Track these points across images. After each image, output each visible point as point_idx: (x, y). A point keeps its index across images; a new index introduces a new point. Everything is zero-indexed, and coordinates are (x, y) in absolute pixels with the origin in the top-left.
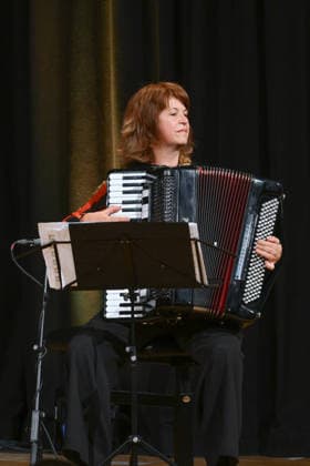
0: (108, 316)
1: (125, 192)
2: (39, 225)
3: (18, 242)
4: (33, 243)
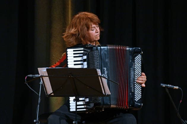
0: (71, 110)
2: (38, 69)
3: (29, 75)
4: (35, 77)
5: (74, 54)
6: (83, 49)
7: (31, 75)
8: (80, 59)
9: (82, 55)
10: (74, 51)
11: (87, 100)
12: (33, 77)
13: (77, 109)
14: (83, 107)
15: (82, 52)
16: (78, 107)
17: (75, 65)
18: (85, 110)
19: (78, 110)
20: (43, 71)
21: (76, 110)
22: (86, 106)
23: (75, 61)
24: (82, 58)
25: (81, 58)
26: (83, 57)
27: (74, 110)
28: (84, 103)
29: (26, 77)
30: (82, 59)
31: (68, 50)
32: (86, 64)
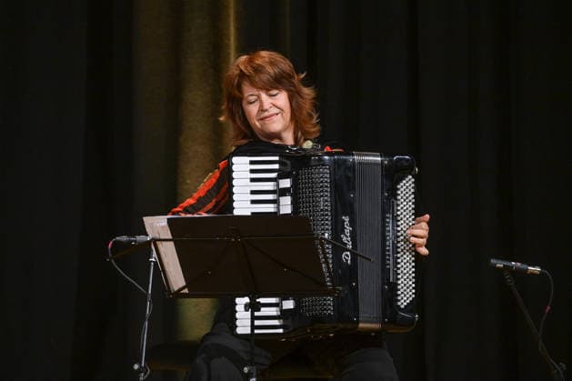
0: (240, 331)
1: (253, 180)
2: (145, 219)
3: (118, 238)
4: (135, 241)
5: (252, 171)
6: (277, 158)
7: (124, 238)
8: (270, 186)
9: (274, 175)
10: (252, 163)
11: (289, 304)
12: (130, 242)
14: (276, 322)
15: (276, 166)
16: (257, 323)
17: (253, 202)
18: (281, 331)
19: (256, 331)
20: (157, 225)
21: (252, 330)
22: (281, 322)
23: (253, 192)
24: (275, 183)
25: (272, 183)
26: (280, 181)
28: (279, 313)
29: (111, 243)
30: (275, 188)
31: (235, 160)
32: (290, 203)
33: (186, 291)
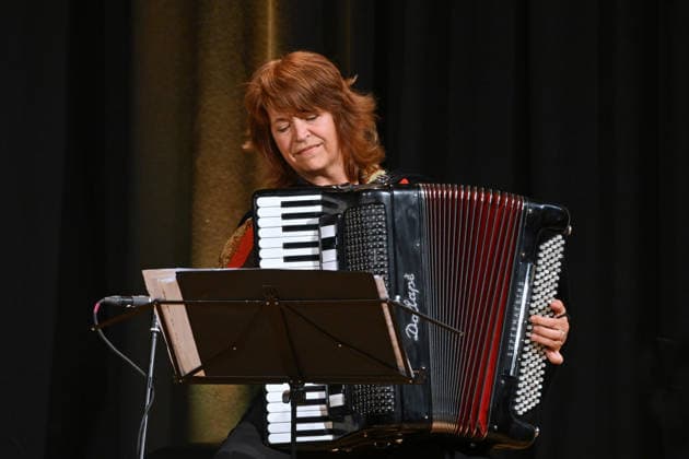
0: (273, 439)
2: (145, 273)
3: (107, 299)
4: (132, 303)
5: (285, 217)
6: (318, 197)
7: (116, 299)
8: (308, 236)
9: (315, 221)
10: (284, 205)
11: (337, 400)
12: (124, 304)
13: (295, 433)
14: (320, 426)
15: (318, 209)
16: (300, 427)
17: (287, 259)
18: (329, 437)
19: (299, 439)
20: (162, 282)
21: (293, 438)
22: (330, 425)
23: (287, 246)
24: (317, 232)
25: (312, 233)
26: (322, 228)
27: (287, 439)
28: (326, 413)
29: (98, 305)
30: (317, 239)
31: (261, 201)
32: (335, 258)
33: (201, 374)
